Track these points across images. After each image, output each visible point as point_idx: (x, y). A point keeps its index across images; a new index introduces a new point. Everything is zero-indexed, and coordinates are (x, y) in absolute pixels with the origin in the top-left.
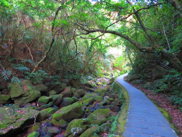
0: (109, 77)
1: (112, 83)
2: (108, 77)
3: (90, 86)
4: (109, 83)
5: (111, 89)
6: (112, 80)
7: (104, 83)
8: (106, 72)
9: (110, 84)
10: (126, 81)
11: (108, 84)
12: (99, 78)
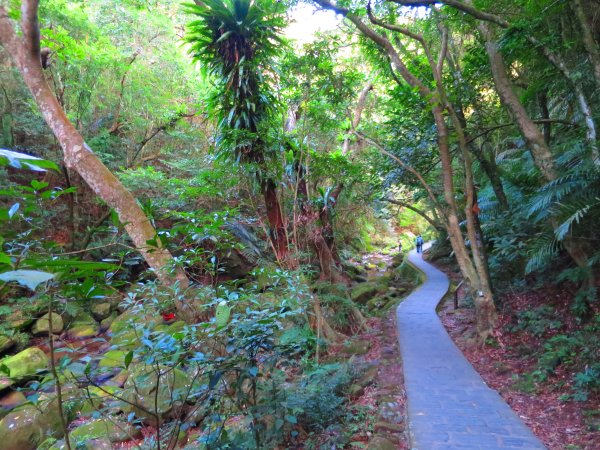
0: (388, 252)
1: (399, 265)
2: (385, 251)
3: (357, 272)
4: (391, 264)
5: (398, 276)
6: (399, 258)
7: (380, 265)
8: (378, 237)
9: (394, 266)
10: (427, 260)
11: (389, 267)
12: (364, 254)
